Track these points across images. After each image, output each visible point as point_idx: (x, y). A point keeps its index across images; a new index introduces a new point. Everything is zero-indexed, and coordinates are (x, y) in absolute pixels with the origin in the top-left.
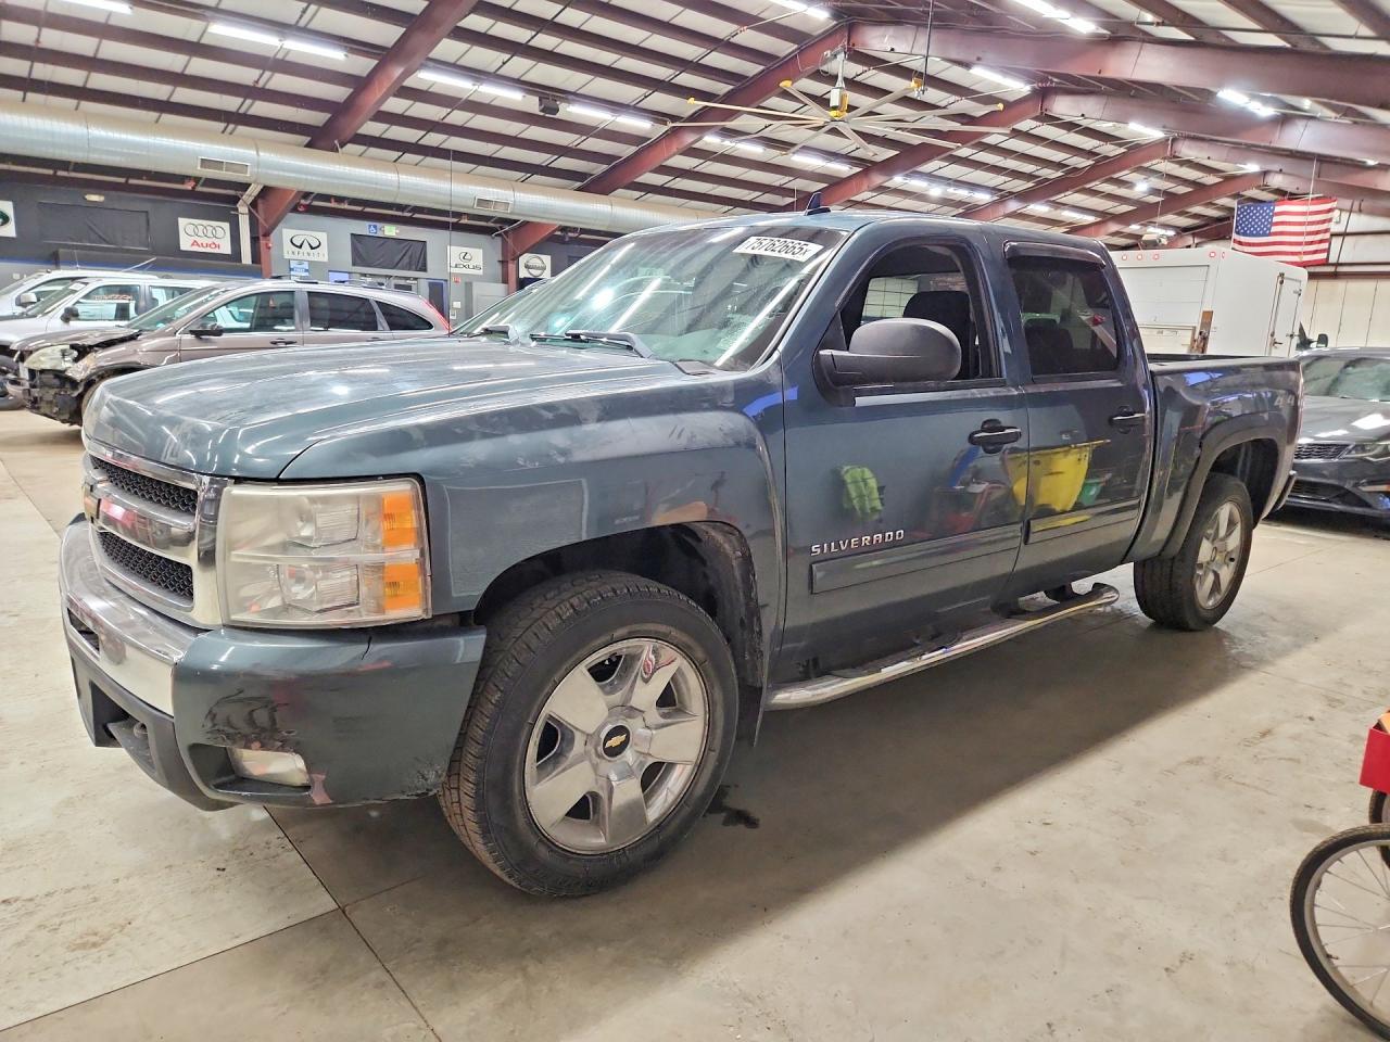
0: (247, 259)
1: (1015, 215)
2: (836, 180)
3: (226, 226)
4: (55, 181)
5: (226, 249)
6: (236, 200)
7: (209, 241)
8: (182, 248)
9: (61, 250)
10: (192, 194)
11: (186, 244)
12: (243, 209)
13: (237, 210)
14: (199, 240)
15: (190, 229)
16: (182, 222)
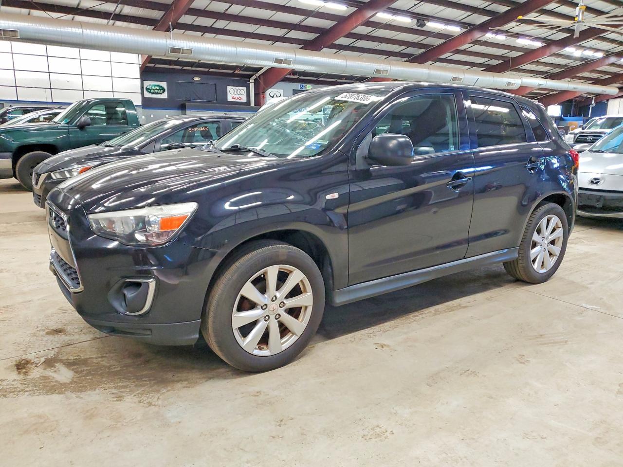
0: (252, 104)
1: (613, 64)
2: (529, 51)
3: (245, 89)
4: (182, 71)
5: (245, 100)
6: (250, 76)
7: (238, 96)
8: (228, 100)
9: (187, 103)
10: (233, 75)
11: (230, 99)
12: (252, 80)
13: (249, 81)
14: (235, 96)
15: (231, 91)
16: (229, 88)
